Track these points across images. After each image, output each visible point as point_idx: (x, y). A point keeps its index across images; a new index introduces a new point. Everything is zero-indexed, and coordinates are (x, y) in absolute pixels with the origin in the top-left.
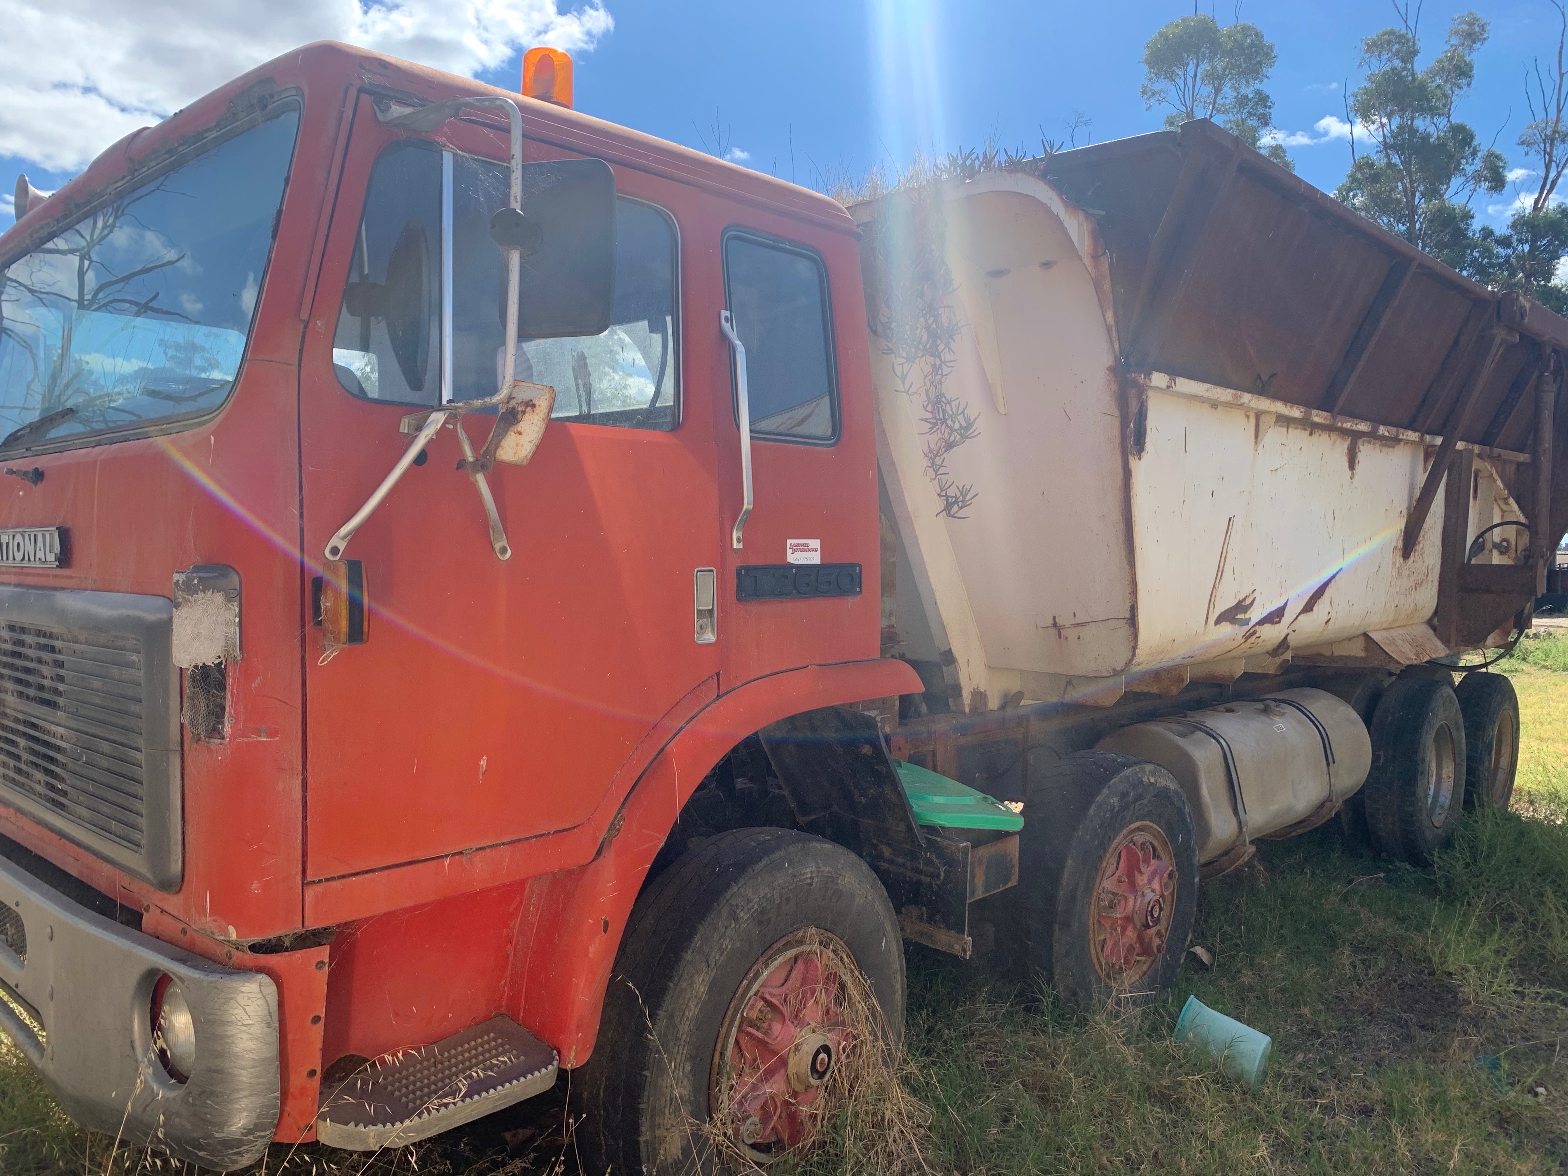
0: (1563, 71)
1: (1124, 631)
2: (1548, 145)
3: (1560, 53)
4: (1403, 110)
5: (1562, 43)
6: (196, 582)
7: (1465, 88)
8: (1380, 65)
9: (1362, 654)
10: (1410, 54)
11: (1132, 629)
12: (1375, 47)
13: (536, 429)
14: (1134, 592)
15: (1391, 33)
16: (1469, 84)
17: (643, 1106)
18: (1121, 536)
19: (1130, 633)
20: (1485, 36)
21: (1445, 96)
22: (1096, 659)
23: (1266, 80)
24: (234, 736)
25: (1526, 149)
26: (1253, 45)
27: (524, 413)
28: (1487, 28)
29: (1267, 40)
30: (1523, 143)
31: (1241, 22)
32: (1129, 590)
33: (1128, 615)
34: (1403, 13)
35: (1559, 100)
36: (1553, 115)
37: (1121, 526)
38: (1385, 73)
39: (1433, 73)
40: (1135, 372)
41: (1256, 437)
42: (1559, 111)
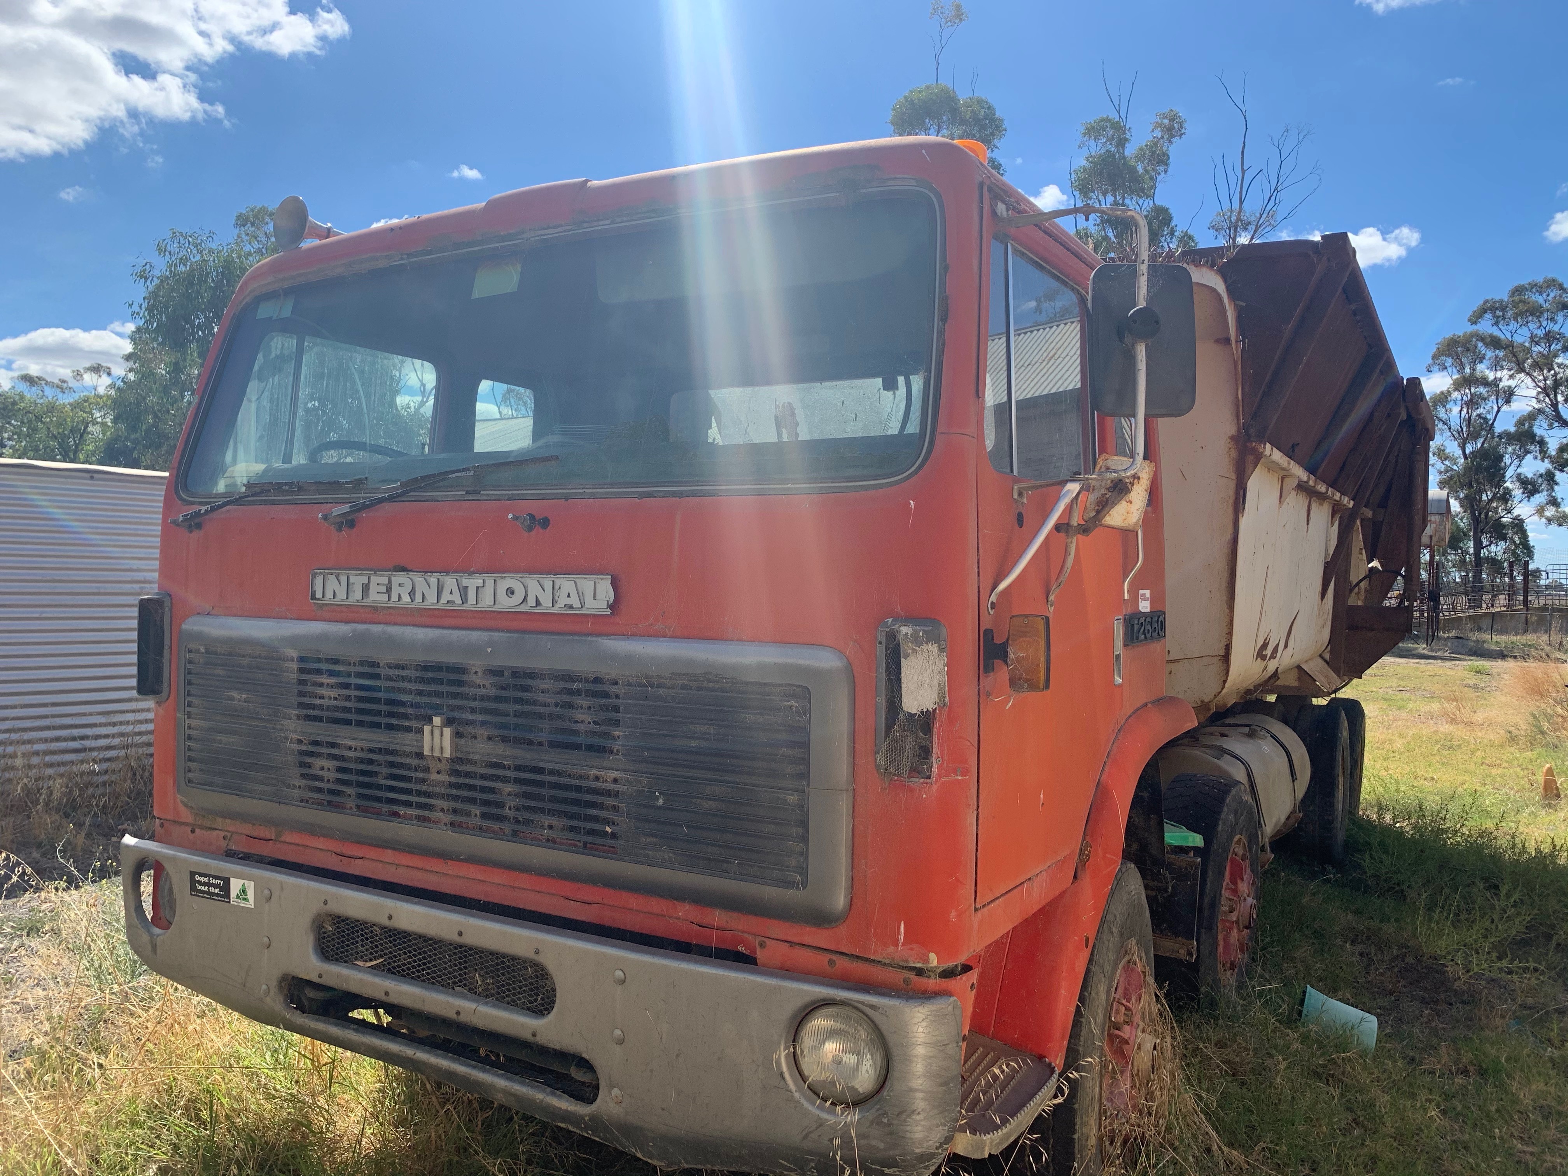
0: (1245, 168)
1: (1217, 666)
2: (1232, 231)
3: (1243, 152)
4: (1114, 190)
5: (1244, 143)
6: (921, 634)
7: (1162, 174)
8: (1096, 148)
9: (1296, 684)
10: (1122, 143)
11: (1225, 665)
12: (1093, 131)
13: (1141, 499)
14: (1230, 633)
15: (1107, 120)
16: (1166, 171)
17: (1076, 1106)
18: (1224, 584)
19: (1222, 668)
20: (1183, 131)
21: (1151, 178)
22: (1186, 691)
23: (996, 150)
24: (939, 775)
25: (1215, 233)
26: (986, 116)
27: (1132, 484)
28: (1185, 125)
29: (998, 114)
30: (1213, 227)
31: (976, 95)
32: (1226, 630)
33: (1222, 653)
34: (1116, 103)
35: (1241, 192)
36: (1236, 205)
37: (1226, 575)
38: (1101, 156)
39: (1140, 158)
40: (1256, 442)
41: (1281, 497)
42: (1241, 203)
